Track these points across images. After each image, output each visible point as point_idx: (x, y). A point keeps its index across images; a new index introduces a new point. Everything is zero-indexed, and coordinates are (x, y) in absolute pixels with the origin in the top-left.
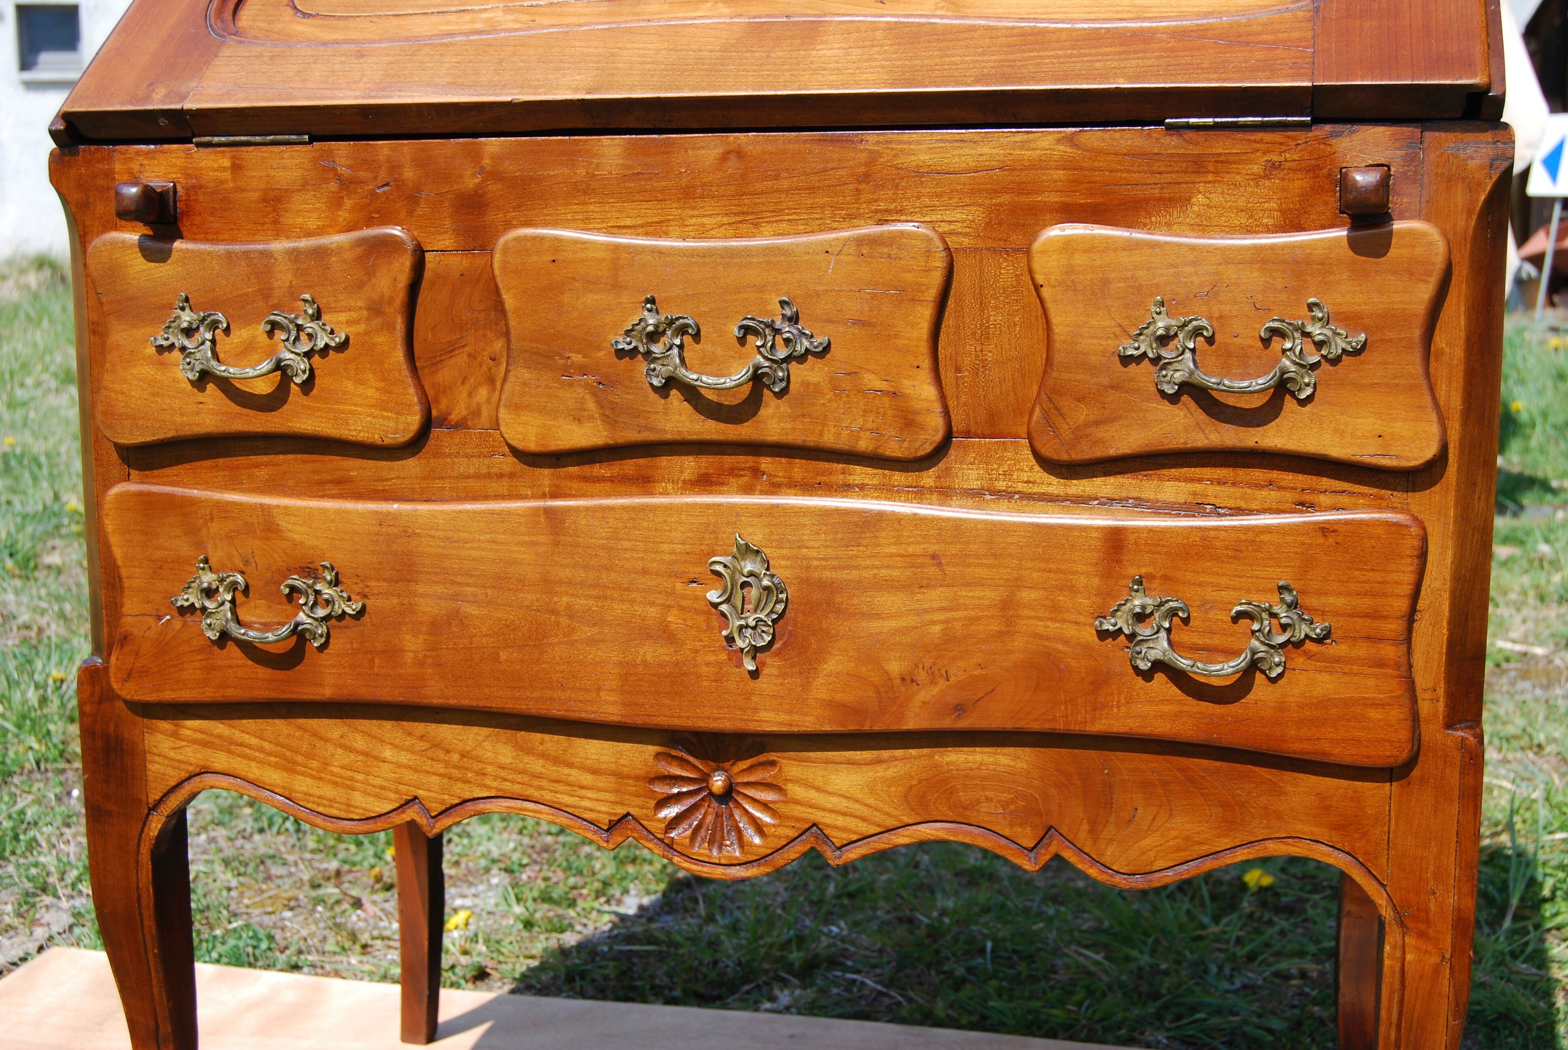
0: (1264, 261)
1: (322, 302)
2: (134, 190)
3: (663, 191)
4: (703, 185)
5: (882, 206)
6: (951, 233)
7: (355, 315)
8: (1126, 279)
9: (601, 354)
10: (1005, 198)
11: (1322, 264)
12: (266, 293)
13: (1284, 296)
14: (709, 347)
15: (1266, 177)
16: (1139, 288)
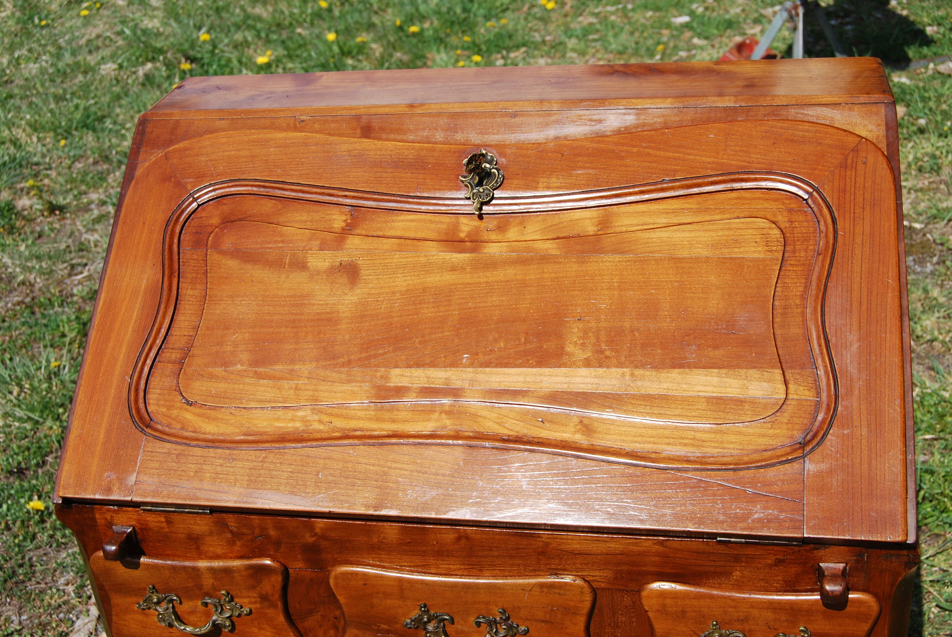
0: (774, 608)
1: (233, 593)
2: (114, 548)
3: (424, 552)
4: (448, 551)
5: (553, 566)
6: (594, 581)
7: (253, 600)
8: (696, 612)
9: (398, 626)
10: (625, 568)
11: (808, 611)
12: (200, 587)
13: (786, 624)
14: (459, 627)
15: (776, 565)
16: (703, 616)
